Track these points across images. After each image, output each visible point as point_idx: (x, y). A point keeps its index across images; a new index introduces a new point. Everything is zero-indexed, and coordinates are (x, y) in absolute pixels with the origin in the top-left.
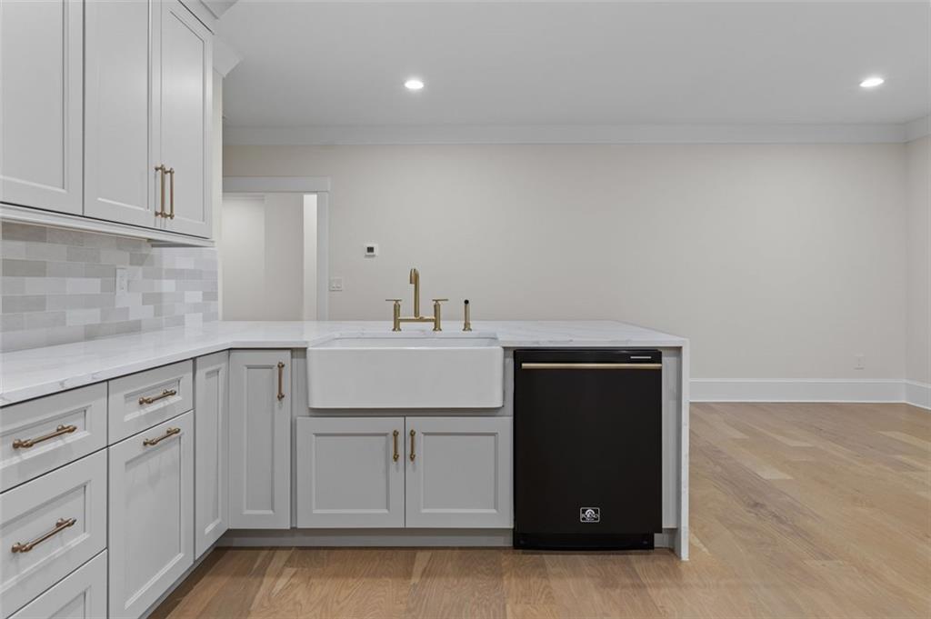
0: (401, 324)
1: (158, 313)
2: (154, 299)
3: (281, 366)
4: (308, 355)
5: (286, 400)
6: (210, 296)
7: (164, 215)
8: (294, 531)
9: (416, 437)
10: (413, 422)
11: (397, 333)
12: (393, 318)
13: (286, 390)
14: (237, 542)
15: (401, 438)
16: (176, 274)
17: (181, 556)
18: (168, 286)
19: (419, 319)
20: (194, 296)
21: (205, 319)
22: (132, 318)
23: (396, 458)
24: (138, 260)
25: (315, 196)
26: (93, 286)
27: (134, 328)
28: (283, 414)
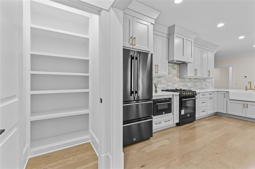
0: (247, 90)
1: (206, 87)
2: (206, 85)
3: (225, 94)
4: (229, 93)
5: (226, 98)
6: (212, 85)
7: (209, 76)
8: (227, 114)
9: (248, 105)
10: (247, 103)
11: (246, 91)
12: (245, 89)
13: (226, 96)
14: (218, 114)
15: (245, 105)
16: (208, 82)
17: (212, 111)
18: (207, 84)
19: (251, 89)
20: (210, 85)
21: (212, 88)
22: (204, 87)
23: (244, 107)
24: (204, 81)
25: (232, 67)
26: (200, 84)
27: (204, 88)
28: (225, 99)
